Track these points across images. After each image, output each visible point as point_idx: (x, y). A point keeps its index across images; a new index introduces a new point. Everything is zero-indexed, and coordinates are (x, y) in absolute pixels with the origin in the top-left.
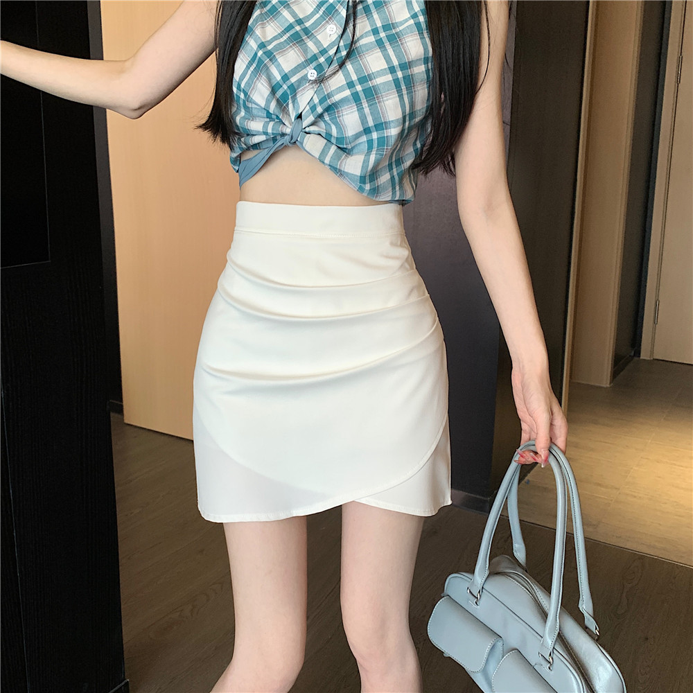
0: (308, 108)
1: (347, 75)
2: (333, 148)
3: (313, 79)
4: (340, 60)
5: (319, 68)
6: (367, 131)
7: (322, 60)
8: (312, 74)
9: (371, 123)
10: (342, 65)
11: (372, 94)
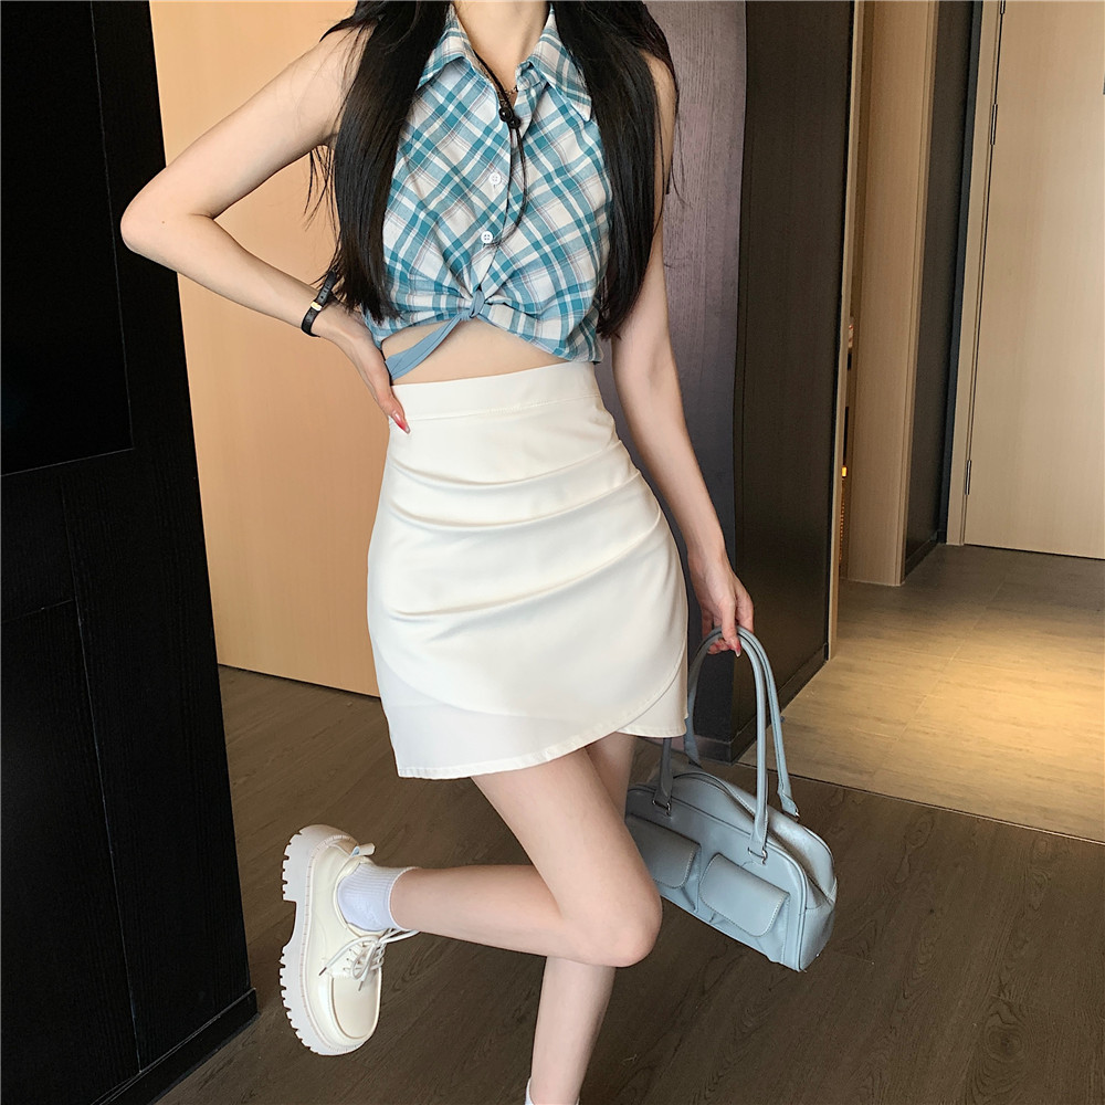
0: (488, 276)
1: (529, 234)
2: (523, 317)
3: (489, 242)
4: (516, 217)
5: (493, 228)
6: (559, 294)
7: (494, 218)
8: (487, 237)
9: (564, 286)
10: (518, 222)
11: (562, 254)
